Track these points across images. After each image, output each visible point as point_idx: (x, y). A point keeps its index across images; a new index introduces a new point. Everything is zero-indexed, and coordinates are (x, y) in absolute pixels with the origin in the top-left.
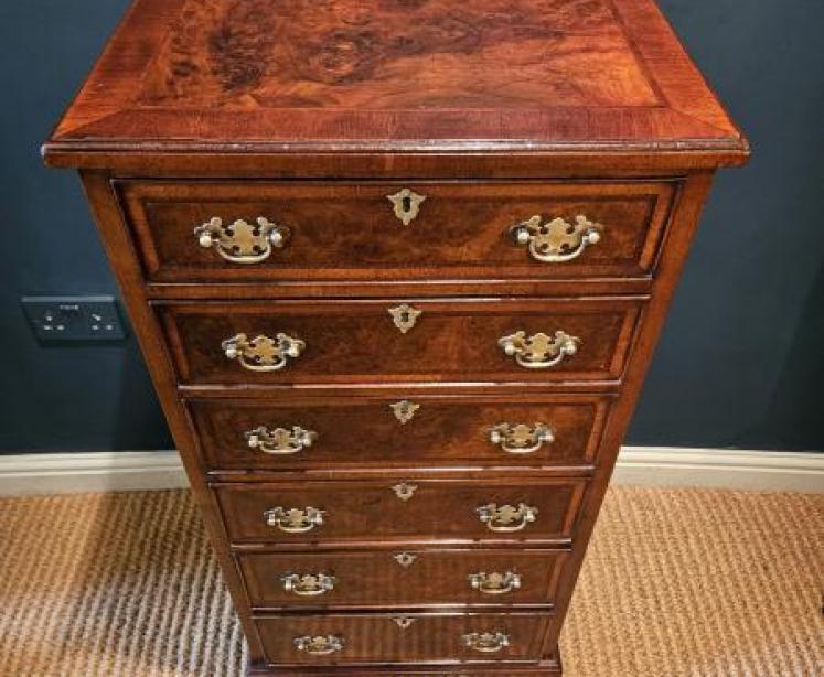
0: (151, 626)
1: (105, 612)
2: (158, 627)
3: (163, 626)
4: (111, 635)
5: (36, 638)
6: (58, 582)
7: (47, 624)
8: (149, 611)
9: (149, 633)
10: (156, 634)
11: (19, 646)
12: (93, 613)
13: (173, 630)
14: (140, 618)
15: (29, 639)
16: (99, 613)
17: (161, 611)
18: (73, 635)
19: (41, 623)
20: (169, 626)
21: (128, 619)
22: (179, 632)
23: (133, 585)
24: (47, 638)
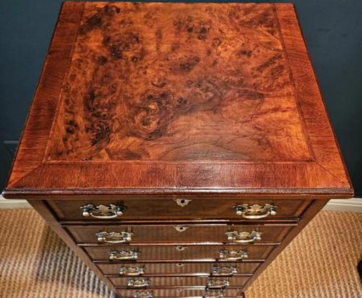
0: (73, 271)
1: (53, 263)
2: (75, 271)
3: (78, 271)
4: (56, 274)
5: (25, 274)
6: (32, 249)
7: (29, 268)
8: (71, 264)
9: (72, 273)
10: (75, 274)
11: (18, 279)
12: (48, 264)
13: (82, 272)
14: (68, 267)
15: (22, 275)
16: (50, 264)
17: (77, 264)
18: (40, 274)
19: (26, 268)
20: (80, 270)
21: (63, 267)
22: (84, 273)
23: (64, 251)
24: (30, 275)
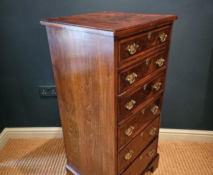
0: (57, 164)
1: (46, 161)
2: (58, 165)
3: (59, 165)
4: (47, 166)
5: (30, 166)
6: (36, 155)
7: (33, 163)
8: (56, 161)
9: (56, 165)
10: (57, 166)
11: (26, 167)
12: (43, 161)
13: (62, 165)
14: (54, 163)
15: (29, 166)
16: (45, 162)
17: (59, 162)
18: (39, 166)
19: (31, 163)
20: (61, 164)
21: (51, 163)
22: (63, 166)
23: (53, 156)
24: (33, 166)
